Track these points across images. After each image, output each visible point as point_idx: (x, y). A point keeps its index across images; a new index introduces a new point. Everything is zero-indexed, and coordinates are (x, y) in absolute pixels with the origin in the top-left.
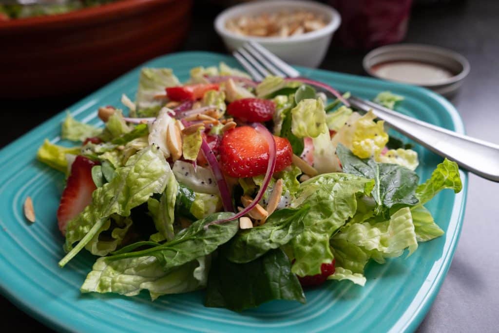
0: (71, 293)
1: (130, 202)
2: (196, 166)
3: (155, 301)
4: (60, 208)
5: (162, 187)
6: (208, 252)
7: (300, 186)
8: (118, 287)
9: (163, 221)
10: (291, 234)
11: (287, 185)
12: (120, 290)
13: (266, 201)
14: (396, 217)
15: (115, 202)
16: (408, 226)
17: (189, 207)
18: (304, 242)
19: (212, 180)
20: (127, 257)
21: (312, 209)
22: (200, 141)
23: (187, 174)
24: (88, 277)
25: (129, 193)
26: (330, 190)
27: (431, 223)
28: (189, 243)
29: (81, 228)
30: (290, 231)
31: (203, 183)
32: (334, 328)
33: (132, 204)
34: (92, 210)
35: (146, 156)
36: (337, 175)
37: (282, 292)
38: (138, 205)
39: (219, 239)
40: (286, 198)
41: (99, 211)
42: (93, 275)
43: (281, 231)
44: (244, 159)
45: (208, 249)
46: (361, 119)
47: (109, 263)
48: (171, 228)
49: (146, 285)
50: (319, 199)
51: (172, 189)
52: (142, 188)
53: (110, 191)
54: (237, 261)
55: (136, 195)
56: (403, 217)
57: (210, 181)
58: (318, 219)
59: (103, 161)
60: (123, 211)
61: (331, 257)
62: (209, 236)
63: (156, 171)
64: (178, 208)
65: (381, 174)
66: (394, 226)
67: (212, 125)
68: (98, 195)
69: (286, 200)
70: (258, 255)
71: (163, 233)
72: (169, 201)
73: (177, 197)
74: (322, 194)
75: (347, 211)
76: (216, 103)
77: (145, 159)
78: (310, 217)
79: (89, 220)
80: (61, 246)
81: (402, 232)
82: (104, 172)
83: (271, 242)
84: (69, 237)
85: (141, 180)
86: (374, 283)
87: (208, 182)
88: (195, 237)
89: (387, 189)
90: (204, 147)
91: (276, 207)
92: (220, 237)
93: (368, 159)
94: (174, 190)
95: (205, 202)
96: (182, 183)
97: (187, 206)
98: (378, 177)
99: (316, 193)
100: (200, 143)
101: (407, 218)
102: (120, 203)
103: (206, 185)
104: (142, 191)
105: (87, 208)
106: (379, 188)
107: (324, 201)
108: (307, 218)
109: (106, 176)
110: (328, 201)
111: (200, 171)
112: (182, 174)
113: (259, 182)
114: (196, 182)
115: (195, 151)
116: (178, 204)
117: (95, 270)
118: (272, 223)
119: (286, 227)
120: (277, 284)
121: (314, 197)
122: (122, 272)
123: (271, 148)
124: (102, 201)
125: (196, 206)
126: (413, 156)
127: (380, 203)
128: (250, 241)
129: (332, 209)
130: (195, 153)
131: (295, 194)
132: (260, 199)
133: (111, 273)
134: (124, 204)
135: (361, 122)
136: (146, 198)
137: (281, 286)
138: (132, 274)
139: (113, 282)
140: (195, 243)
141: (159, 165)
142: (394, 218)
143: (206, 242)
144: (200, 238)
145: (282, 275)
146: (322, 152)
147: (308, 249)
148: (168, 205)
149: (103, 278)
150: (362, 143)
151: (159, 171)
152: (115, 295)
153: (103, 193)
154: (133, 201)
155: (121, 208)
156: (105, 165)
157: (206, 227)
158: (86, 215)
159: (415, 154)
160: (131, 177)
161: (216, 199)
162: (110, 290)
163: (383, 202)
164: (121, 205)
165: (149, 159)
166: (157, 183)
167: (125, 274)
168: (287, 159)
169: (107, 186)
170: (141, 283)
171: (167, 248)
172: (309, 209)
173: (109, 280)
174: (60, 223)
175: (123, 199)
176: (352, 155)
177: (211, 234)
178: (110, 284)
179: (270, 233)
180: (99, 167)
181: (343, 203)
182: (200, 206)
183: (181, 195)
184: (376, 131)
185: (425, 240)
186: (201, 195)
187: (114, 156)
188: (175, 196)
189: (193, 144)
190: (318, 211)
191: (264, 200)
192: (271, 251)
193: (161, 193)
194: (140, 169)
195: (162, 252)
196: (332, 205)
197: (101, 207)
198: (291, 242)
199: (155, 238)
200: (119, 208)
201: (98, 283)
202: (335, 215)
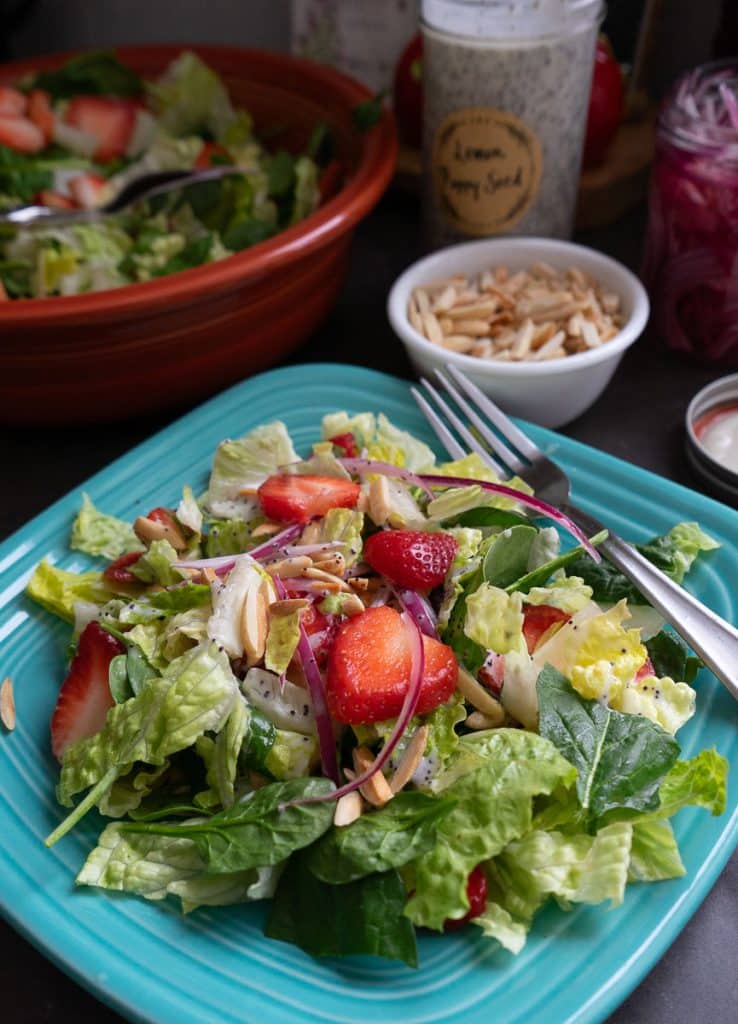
0: (62, 880)
1: (164, 745)
2: (285, 681)
3: (190, 915)
4: (57, 714)
5: (221, 719)
6: (275, 859)
7: (457, 742)
8: (132, 883)
9: (218, 775)
10: (417, 847)
11: (437, 736)
12: (136, 888)
13: (394, 764)
14: (606, 834)
15: (140, 739)
16: (618, 859)
17: (263, 757)
18: (433, 865)
19: (310, 710)
20: (152, 833)
21: (460, 805)
22: (297, 635)
23: (267, 694)
24: (89, 859)
25: (164, 727)
26: (498, 774)
27: (671, 849)
28: (251, 830)
29: (84, 773)
30: (415, 840)
31: (293, 713)
32: (457, 1016)
33: (168, 749)
34: (103, 744)
35: (197, 664)
36: (522, 738)
37: (382, 944)
38: (178, 750)
39: (297, 836)
40: (430, 762)
41: (116, 748)
42: (98, 856)
43: (403, 835)
44: (361, 692)
45: (275, 855)
46: (600, 618)
47: (125, 834)
48: (230, 788)
49: (177, 888)
50: (475, 789)
51: (237, 727)
52: (186, 722)
53: (136, 715)
54: (321, 877)
55: (175, 734)
56: (614, 839)
57: (306, 710)
58: (466, 827)
59: (131, 646)
60: (152, 755)
61: (464, 907)
62: (282, 828)
63: (212, 693)
64: (244, 758)
65: (608, 740)
66: (597, 855)
67: (327, 592)
68: (115, 719)
69: (430, 767)
70: (355, 877)
71: (216, 793)
72: (230, 747)
73: (245, 739)
74: (483, 780)
75: (513, 824)
76: (345, 537)
77: (197, 671)
78: (453, 819)
79: (98, 761)
80: (54, 786)
81: (605, 870)
82: (130, 673)
83: (378, 856)
84: (65, 780)
85: (185, 709)
86: (543, 945)
87: (302, 710)
88: (262, 821)
89: (607, 777)
90: (302, 647)
91: (407, 779)
92: (300, 833)
93: (594, 701)
94: (239, 728)
95: (292, 751)
96: (256, 710)
97: (258, 757)
98: (600, 744)
99: (474, 774)
100: (296, 640)
101: (621, 844)
102: (148, 741)
103: (299, 718)
104: (185, 729)
105: (98, 737)
106: (594, 769)
107: (481, 796)
108: (448, 820)
109: (132, 680)
110: (489, 799)
111: (291, 691)
112: (260, 694)
113: (385, 732)
114: (281, 709)
115: (284, 655)
116: (245, 751)
117: (102, 846)
118: (394, 813)
119: (411, 830)
120: (376, 929)
121: (469, 781)
122: (144, 854)
123: (415, 671)
124: (121, 732)
125: (275, 758)
126: (686, 697)
127: (585, 805)
128: (347, 849)
129: (492, 816)
130: (284, 659)
131: (446, 761)
132: (383, 760)
133: (126, 855)
134: (155, 746)
135: (598, 624)
136: (191, 740)
137: (382, 933)
138: (157, 862)
139: (127, 874)
140: (261, 833)
141: (220, 680)
142: (604, 837)
143: (277, 839)
144: (270, 826)
145: (387, 916)
146: (517, 671)
147: (436, 879)
148: (228, 753)
149: (113, 863)
150: (589, 671)
151: (217, 694)
152: (129, 895)
153: (124, 715)
154: (169, 744)
155: (149, 752)
156: (134, 655)
157: (281, 807)
158: (94, 751)
159: (691, 693)
160: (170, 703)
161: (310, 747)
162: (121, 887)
163: (591, 802)
164: (150, 746)
165: (203, 671)
166: (212, 713)
167: (147, 860)
168: (444, 691)
169: (132, 706)
170: (169, 882)
171: (215, 829)
172: (454, 804)
173: (121, 867)
174: (54, 743)
175: (152, 734)
176: (567, 688)
177: (286, 823)
178: (122, 875)
179: (382, 839)
180: (124, 657)
181: (510, 807)
182: (281, 758)
183: (252, 735)
184: (625, 644)
185: (651, 879)
186: (286, 734)
187: (149, 636)
188: (240, 739)
189: (284, 640)
190: (470, 811)
191: (391, 762)
192: (376, 875)
193: (217, 732)
194: (186, 690)
195: (207, 836)
196: (492, 805)
197: (118, 743)
198: (412, 863)
199: (204, 800)
200: (147, 749)
201: (104, 873)
202: (493, 829)
